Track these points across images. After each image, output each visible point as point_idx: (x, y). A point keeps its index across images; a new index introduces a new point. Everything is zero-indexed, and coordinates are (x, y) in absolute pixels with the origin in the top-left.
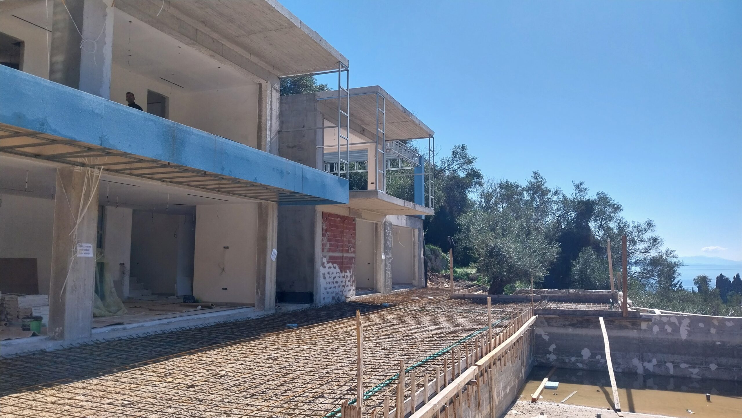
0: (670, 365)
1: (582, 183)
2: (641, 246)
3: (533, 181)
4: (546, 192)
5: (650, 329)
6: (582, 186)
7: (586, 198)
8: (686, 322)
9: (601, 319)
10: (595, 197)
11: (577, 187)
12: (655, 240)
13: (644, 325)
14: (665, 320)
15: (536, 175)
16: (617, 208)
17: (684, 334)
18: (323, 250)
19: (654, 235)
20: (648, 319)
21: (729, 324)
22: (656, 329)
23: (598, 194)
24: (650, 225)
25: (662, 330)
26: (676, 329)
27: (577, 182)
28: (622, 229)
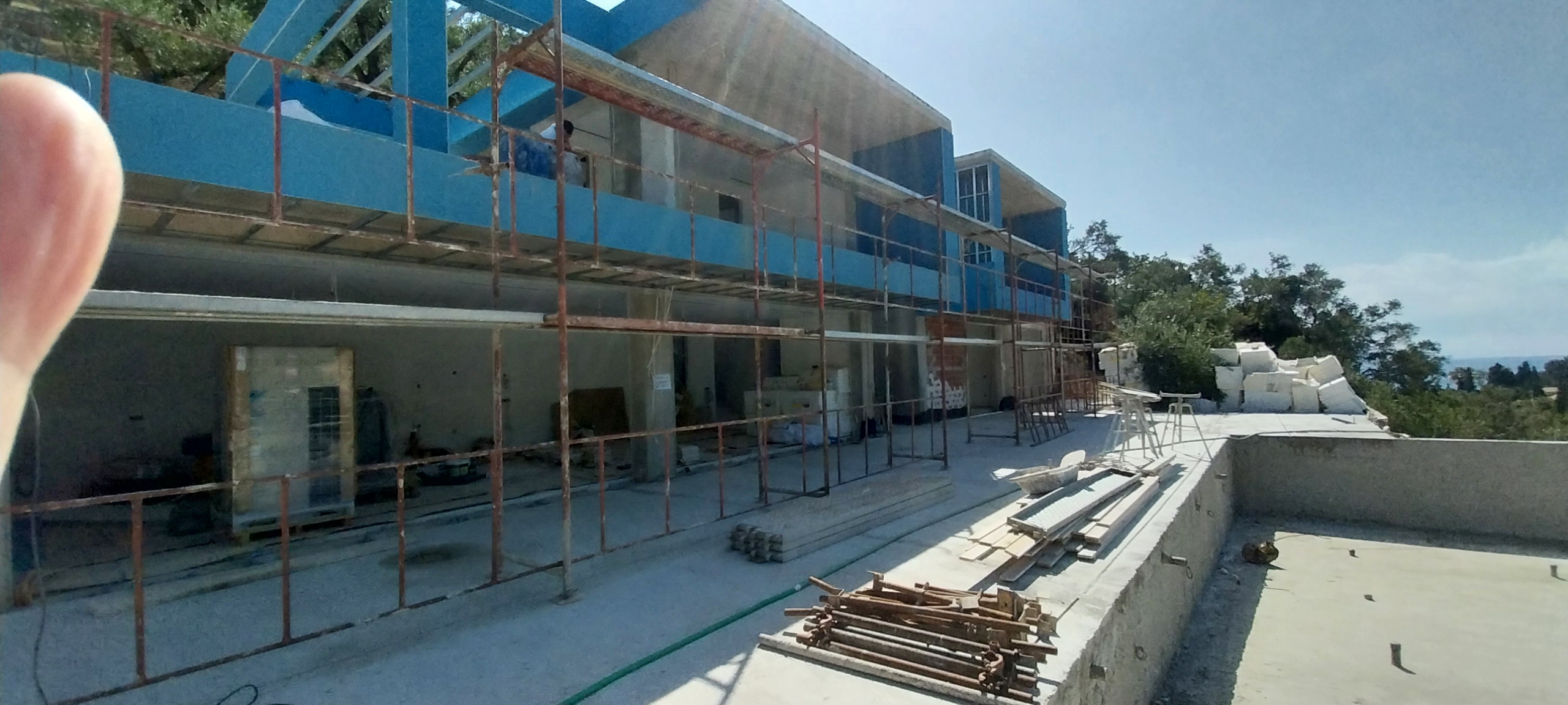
3: (1204, 257)
4: (1222, 271)
11: (1277, 260)
16: (1334, 283)
18: (928, 364)
24: (1393, 305)
27: (1278, 256)
28: (1345, 313)
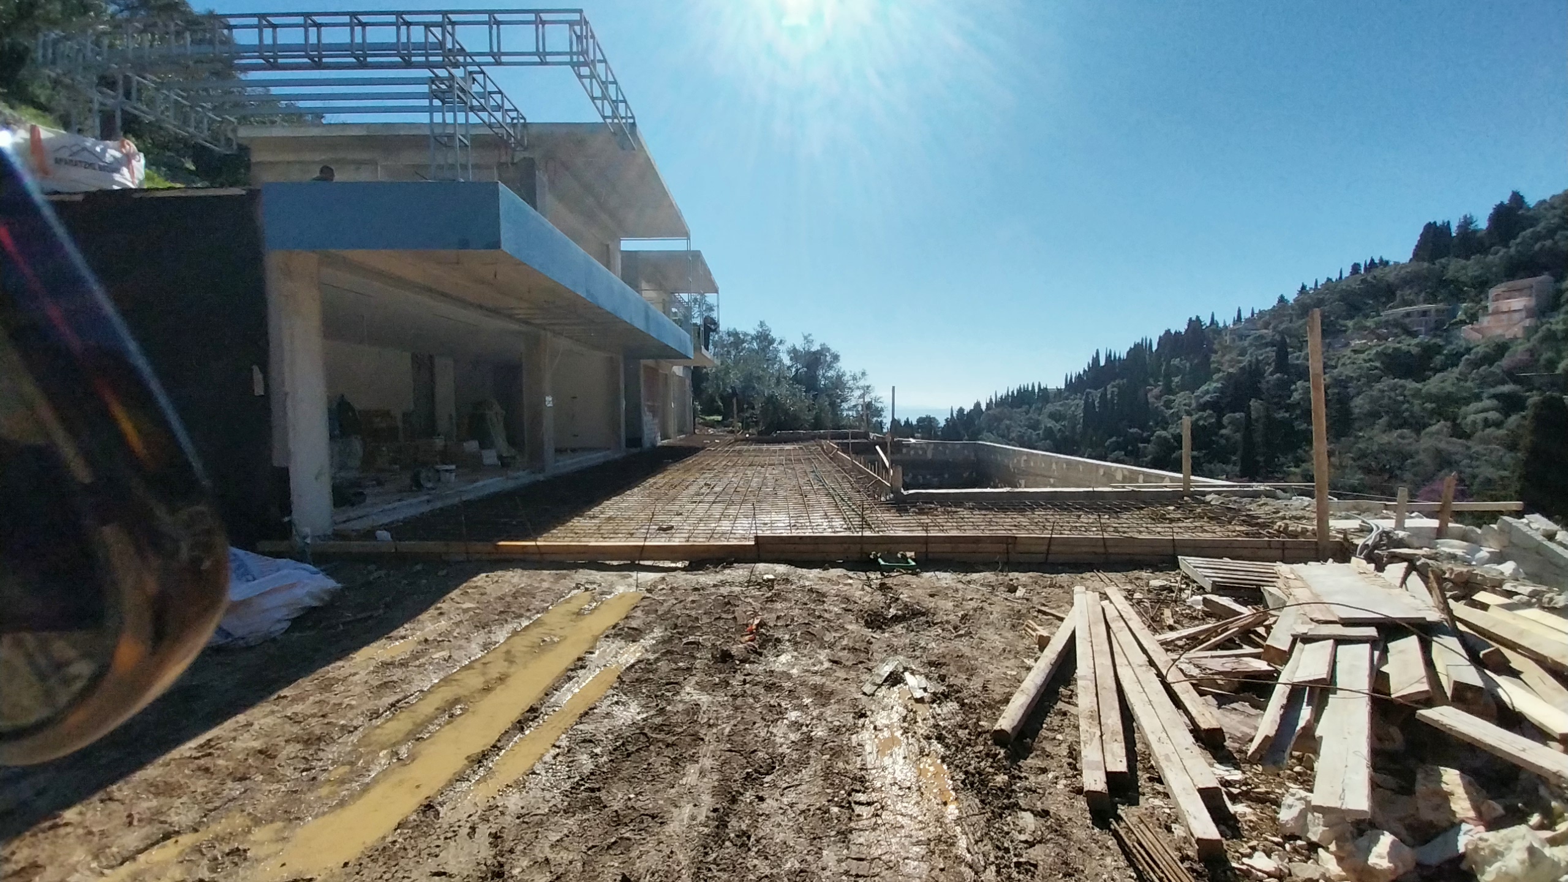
0: (920, 477)
1: (810, 335)
2: (857, 393)
3: (761, 330)
4: (772, 341)
5: (908, 452)
6: (810, 338)
7: (813, 349)
8: (932, 446)
9: (877, 448)
10: (819, 348)
11: (805, 338)
12: (868, 387)
13: (904, 451)
14: (919, 446)
15: (762, 324)
16: (836, 358)
17: (929, 455)
19: (867, 384)
20: (908, 446)
21: (958, 446)
22: (912, 452)
23: (821, 345)
24: (864, 374)
25: (916, 453)
26: (925, 452)
27: (806, 334)
28: (839, 377)
